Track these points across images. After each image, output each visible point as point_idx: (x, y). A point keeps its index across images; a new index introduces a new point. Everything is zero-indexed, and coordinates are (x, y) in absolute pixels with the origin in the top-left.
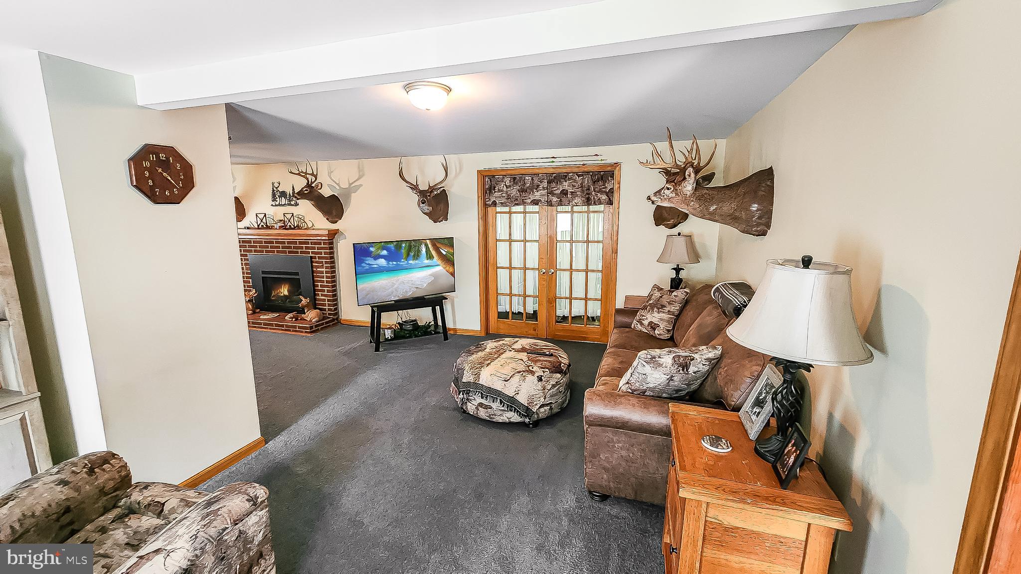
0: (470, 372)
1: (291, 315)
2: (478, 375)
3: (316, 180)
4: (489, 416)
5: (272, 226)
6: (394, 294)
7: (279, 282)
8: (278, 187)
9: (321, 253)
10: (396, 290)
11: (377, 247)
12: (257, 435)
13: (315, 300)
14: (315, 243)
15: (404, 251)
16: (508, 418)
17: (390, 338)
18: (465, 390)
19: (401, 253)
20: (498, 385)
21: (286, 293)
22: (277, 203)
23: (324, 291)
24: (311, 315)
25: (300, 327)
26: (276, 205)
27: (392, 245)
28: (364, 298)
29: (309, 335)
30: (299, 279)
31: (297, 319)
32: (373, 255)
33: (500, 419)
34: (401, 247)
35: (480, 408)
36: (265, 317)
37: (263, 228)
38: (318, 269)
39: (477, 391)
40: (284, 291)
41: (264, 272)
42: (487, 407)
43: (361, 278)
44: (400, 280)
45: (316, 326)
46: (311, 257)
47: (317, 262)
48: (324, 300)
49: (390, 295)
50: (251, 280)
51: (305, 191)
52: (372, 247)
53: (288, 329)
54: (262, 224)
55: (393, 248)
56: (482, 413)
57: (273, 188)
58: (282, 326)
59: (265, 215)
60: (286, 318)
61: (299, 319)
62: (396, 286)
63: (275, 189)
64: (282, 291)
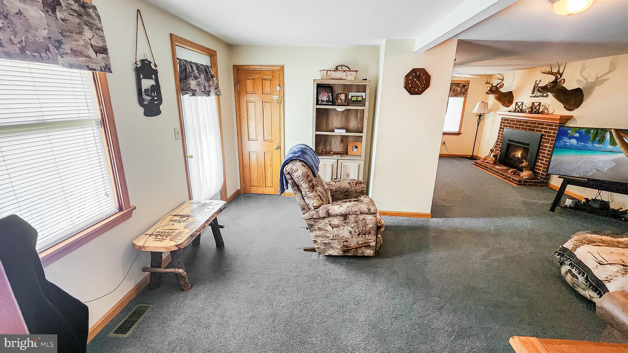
0: (573, 242)
1: (512, 170)
2: (576, 247)
3: (561, 77)
4: (573, 284)
5: (525, 111)
6: (577, 171)
7: (517, 148)
8: (539, 83)
9: (550, 133)
10: (579, 167)
11: (573, 130)
12: (428, 211)
13: (535, 165)
14: (549, 125)
15: (591, 136)
16: (590, 296)
17: (568, 206)
18: (561, 253)
19: (589, 136)
20: (590, 263)
21: (519, 156)
22: (534, 95)
23: (543, 160)
24: (525, 174)
25: (513, 179)
26: (533, 97)
27: (584, 130)
28: (553, 168)
29: (516, 185)
30: (529, 148)
31: (514, 174)
32: (569, 135)
33: (582, 292)
34: (590, 132)
35: (569, 274)
36: (498, 167)
37: (518, 112)
38: (544, 144)
39: (569, 258)
40: (519, 154)
41: (509, 141)
42: (573, 275)
43: (556, 151)
44: (584, 159)
45: (524, 182)
46: (542, 135)
47: (545, 139)
48: (541, 167)
49: (573, 171)
50: (501, 144)
51: (549, 86)
52: (570, 130)
53: (507, 178)
54: (518, 109)
55: (584, 133)
56: (569, 278)
57: (535, 84)
58: (503, 175)
59: (522, 104)
60: (509, 171)
61: (517, 174)
62: (579, 164)
63: (536, 85)
64: (517, 154)
